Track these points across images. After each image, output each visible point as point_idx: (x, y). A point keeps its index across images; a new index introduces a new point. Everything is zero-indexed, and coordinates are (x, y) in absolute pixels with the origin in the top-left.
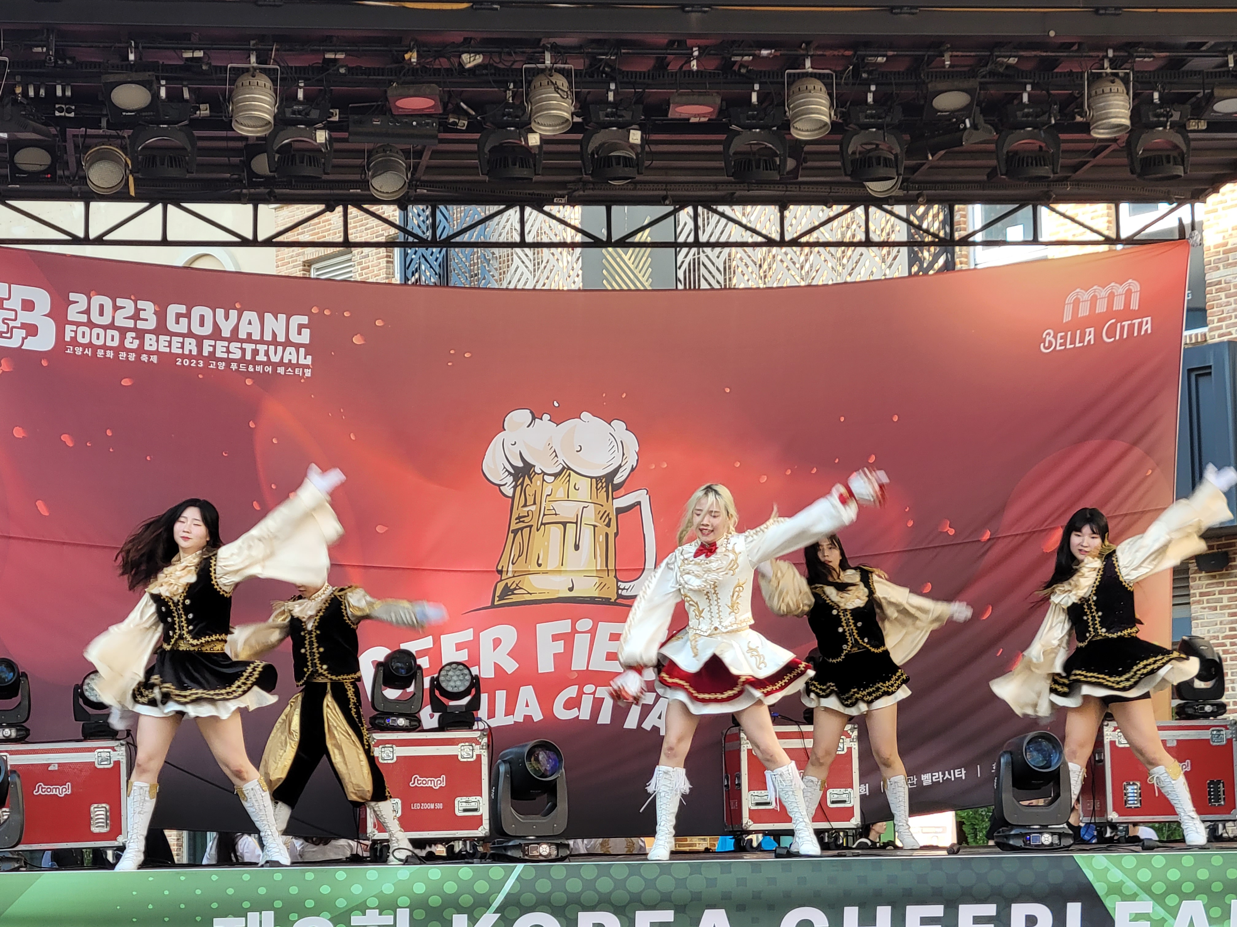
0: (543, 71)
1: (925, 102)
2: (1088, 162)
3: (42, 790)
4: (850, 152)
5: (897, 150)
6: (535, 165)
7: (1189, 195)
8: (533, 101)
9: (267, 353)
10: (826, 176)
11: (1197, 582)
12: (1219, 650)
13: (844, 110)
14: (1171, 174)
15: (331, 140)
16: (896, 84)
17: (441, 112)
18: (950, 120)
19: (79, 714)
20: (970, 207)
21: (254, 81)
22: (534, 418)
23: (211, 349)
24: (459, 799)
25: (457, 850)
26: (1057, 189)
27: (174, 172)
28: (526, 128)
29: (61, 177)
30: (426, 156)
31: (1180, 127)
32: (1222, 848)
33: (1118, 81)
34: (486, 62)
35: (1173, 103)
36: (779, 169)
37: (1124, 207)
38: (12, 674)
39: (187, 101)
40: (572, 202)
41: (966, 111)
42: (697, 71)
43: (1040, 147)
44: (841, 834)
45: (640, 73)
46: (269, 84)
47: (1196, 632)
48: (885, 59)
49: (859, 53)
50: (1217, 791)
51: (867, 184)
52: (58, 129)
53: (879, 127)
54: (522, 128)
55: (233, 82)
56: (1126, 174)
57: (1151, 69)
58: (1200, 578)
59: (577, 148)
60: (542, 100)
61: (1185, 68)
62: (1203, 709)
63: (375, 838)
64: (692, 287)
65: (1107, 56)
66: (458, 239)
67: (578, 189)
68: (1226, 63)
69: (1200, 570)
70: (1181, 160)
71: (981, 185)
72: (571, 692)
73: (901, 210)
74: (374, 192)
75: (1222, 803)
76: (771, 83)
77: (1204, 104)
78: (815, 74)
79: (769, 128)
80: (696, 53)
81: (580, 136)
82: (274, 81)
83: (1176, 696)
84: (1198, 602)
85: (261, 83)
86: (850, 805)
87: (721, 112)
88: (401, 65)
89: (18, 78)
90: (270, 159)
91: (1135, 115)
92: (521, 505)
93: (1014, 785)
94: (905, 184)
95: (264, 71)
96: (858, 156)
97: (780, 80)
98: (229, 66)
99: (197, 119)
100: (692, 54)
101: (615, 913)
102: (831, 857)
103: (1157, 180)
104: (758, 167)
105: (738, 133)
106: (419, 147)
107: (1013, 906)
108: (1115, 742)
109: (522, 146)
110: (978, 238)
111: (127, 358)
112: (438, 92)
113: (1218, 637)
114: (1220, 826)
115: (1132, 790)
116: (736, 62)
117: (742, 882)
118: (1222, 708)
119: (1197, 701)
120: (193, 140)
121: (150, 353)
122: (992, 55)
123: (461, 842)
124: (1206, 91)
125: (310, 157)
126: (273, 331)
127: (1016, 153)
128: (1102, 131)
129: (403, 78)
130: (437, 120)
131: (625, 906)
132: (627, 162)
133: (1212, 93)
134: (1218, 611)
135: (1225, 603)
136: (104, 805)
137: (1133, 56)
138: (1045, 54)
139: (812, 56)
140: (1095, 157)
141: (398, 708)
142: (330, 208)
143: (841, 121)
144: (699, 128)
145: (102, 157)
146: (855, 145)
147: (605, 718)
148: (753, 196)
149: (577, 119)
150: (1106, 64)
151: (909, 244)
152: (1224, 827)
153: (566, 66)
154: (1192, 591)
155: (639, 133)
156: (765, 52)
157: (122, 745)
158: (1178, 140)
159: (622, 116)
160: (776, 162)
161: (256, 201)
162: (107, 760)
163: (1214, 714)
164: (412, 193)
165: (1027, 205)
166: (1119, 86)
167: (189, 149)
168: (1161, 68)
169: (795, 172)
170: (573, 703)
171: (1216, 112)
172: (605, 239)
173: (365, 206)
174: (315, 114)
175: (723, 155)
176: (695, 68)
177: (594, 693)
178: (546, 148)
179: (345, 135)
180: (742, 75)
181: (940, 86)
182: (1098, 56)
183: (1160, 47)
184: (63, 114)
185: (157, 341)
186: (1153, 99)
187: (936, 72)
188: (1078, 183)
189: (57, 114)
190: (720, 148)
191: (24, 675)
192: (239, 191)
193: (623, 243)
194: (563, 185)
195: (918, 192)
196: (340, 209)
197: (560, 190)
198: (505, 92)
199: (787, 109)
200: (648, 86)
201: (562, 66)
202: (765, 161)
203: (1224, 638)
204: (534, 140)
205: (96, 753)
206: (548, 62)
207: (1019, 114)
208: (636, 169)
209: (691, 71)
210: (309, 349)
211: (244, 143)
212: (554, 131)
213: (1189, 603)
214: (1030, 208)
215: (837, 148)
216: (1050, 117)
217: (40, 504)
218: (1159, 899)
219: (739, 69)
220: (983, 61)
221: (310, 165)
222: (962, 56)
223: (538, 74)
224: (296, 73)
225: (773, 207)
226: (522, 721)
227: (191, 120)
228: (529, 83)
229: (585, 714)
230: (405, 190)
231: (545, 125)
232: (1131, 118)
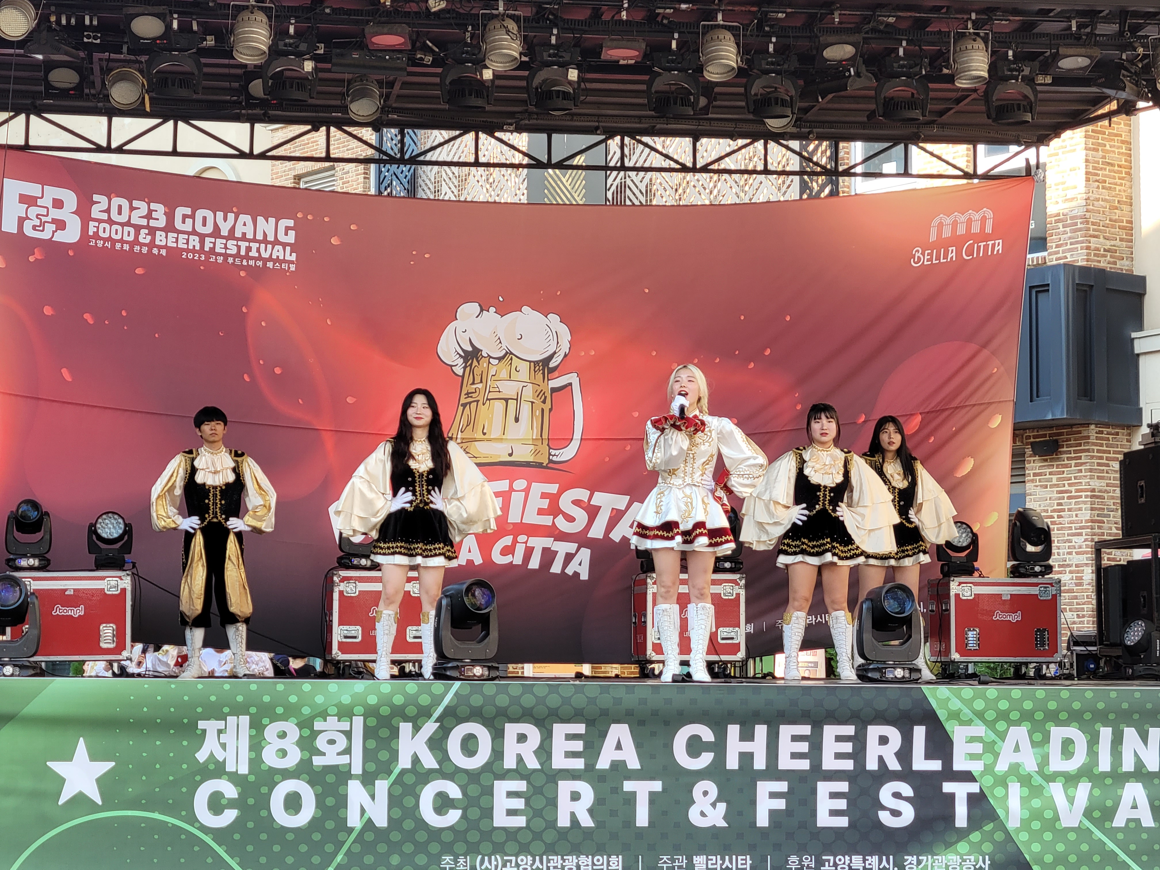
0: (497, 16)
1: (817, 52)
2: (951, 109)
3: (59, 611)
4: (753, 93)
5: (793, 92)
6: (488, 96)
7: (1035, 139)
8: (487, 41)
9: (258, 250)
10: (734, 114)
11: (1032, 464)
12: (1048, 521)
13: (749, 57)
14: (1021, 120)
15: (316, 69)
16: (793, 37)
17: (410, 48)
18: (837, 69)
19: (92, 548)
20: (853, 144)
21: (253, 17)
22: (482, 310)
23: (212, 245)
24: (410, 628)
25: (407, 670)
26: (925, 131)
27: (184, 93)
28: (481, 64)
29: (87, 95)
30: (397, 86)
31: (1030, 81)
32: (1045, 684)
33: (978, 39)
34: (449, 7)
35: (1024, 61)
36: (694, 105)
37: (981, 148)
38: (36, 513)
39: (195, 32)
40: (519, 129)
41: (852, 60)
42: (627, 21)
43: (913, 94)
44: (729, 665)
45: (579, 21)
46: (265, 19)
47: (1028, 505)
48: (784, 15)
49: (763, 9)
50: (1042, 637)
51: (767, 120)
52: (86, 53)
53: (778, 73)
54: (478, 64)
55: (234, 17)
56: (983, 119)
57: (1007, 31)
58: (1034, 461)
59: (524, 83)
60: (495, 41)
61: (1035, 31)
62: (1033, 569)
63: (339, 658)
64: (618, 203)
65: (970, 19)
66: (421, 158)
67: (524, 119)
68: (1070, 27)
69: (1035, 454)
70: (1030, 108)
71: (862, 125)
72: (507, 540)
73: (795, 144)
74: (352, 116)
75: (1047, 648)
76: (688, 33)
77: (1050, 61)
78: (726, 26)
79: (686, 71)
80: (626, 5)
81: (526, 73)
82: (270, 18)
83: (1011, 558)
84: (1032, 481)
85: (259, 18)
86: (737, 642)
87: (646, 56)
88: (378, 7)
89: (53, 9)
90: (265, 84)
91: (992, 68)
92: (469, 383)
93: (873, 628)
94: (798, 122)
95: (261, 9)
96: (759, 97)
97: (696, 30)
98: (232, 3)
99: (204, 49)
100: (622, 5)
101: (536, 725)
102: (719, 683)
103: (1009, 124)
104: (675, 103)
105: (659, 74)
106: (391, 78)
107: (869, 727)
108: (959, 594)
109: (479, 80)
110: (859, 170)
111: (141, 250)
112: (407, 31)
113: (1048, 510)
114: (1044, 667)
115: (972, 635)
116: (659, 14)
117: (643, 701)
118: (1049, 569)
119: (1029, 562)
120: (200, 66)
121: (160, 247)
122: (874, 14)
123: (411, 664)
124: (1053, 51)
125: (298, 83)
126: (264, 231)
127: (892, 99)
128: (964, 81)
129: (379, 19)
130: (406, 56)
131: (544, 719)
132: (566, 95)
133: (1058, 51)
134: (1048, 489)
135: (1054, 482)
136: (111, 625)
137: (992, 19)
138: (918, 15)
139: (723, 11)
140: (957, 104)
141: (360, 551)
142: (316, 129)
143: (746, 67)
144: (627, 69)
145: (123, 78)
146: (757, 88)
147: (534, 564)
148: (672, 129)
149: (525, 59)
150: (970, 25)
151: (801, 173)
152: (1048, 667)
153: (516, 13)
154: (1027, 472)
155: (576, 72)
156: (684, 6)
157: (128, 575)
158: (1027, 91)
159: (562, 57)
160: (690, 100)
161: (253, 120)
162: (115, 587)
163: (1042, 574)
164: (384, 117)
165: (900, 143)
166: (980, 44)
167: (196, 73)
168: (1015, 31)
169: (706, 110)
170: (508, 551)
171: (1060, 68)
172: (546, 162)
173: (345, 128)
174: (303, 47)
175: (647, 93)
176: (625, 17)
177: (526, 543)
178: (498, 82)
179: (329, 66)
180: (664, 25)
181: (831, 39)
182: (963, 18)
183: (1016, 12)
184: (90, 40)
185: (166, 237)
186: (1008, 56)
187: (827, 28)
188: (943, 126)
189: (85, 40)
190: (644, 87)
191: (47, 514)
192: (238, 111)
193: (561, 165)
194: (512, 114)
195: (809, 130)
196: (323, 129)
197: (510, 119)
198: (465, 33)
199: (701, 54)
200: (585, 32)
201: (513, 12)
202: (682, 99)
203: (1052, 511)
204: (487, 75)
205: (106, 581)
206: (501, 9)
207: (895, 65)
208: (572, 102)
209: (621, 20)
210: (294, 248)
211: (244, 70)
212: (505, 67)
213: (1024, 482)
214: (902, 145)
215: (742, 90)
216: (921, 69)
217: (64, 371)
218: (991, 725)
219: (662, 20)
220: (866, 20)
221: (299, 90)
222: (849, 14)
223: (493, 18)
224: (288, 11)
225: (687, 139)
226: (465, 564)
227: (199, 49)
228: (485, 26)
229: (518, 559)
230: (378, 115)
231: (497, 62)
232: (989, 71)
